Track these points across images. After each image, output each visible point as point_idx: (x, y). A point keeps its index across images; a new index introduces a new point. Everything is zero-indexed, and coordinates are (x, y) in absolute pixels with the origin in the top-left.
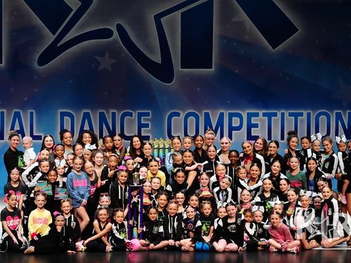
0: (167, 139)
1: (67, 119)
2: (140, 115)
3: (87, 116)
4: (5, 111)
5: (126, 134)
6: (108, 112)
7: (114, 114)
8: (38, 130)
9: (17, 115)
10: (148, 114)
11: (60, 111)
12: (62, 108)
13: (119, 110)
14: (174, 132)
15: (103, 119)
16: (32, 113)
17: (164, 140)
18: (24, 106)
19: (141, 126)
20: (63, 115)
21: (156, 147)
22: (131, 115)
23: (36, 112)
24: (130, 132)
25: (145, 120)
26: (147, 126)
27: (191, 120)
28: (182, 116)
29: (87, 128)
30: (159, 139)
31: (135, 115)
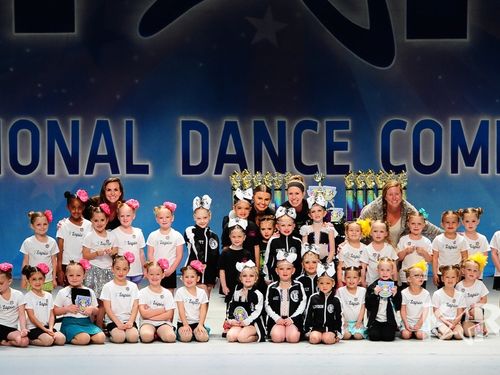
0: (382, 170)
1: (195, 135)
2: (331, 127)
3: (231, 129)
4: (79, 119)
5: (305, 162)
6: (271, 122)
7: (282, 125)
8: (141, 156)
9: (103, 128)
10: (345, 125)
11: (182, 119)
12: (186, 114)
13: (292, 118)
14: (395, 158)
15: (261, 135)
16: (129, 124)
17: (377, 172)
18: (116, 112)
19: (332, 147)
20: (187, 126)
21: (360, 186)
22: (313, 126)
23: (138, 123)
24: (313, 158)
25: (340, 135)
26: (343, 146)
27: (427, 136)
28: (410, 128)
29: (231, 151)
30: (366, 172)
31: (321, 126)
